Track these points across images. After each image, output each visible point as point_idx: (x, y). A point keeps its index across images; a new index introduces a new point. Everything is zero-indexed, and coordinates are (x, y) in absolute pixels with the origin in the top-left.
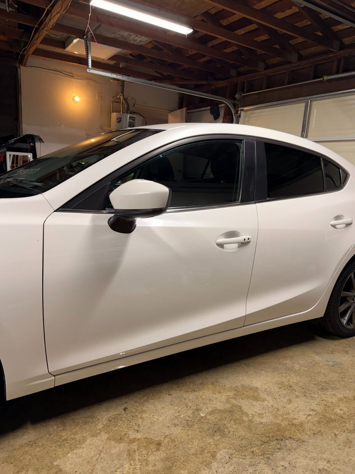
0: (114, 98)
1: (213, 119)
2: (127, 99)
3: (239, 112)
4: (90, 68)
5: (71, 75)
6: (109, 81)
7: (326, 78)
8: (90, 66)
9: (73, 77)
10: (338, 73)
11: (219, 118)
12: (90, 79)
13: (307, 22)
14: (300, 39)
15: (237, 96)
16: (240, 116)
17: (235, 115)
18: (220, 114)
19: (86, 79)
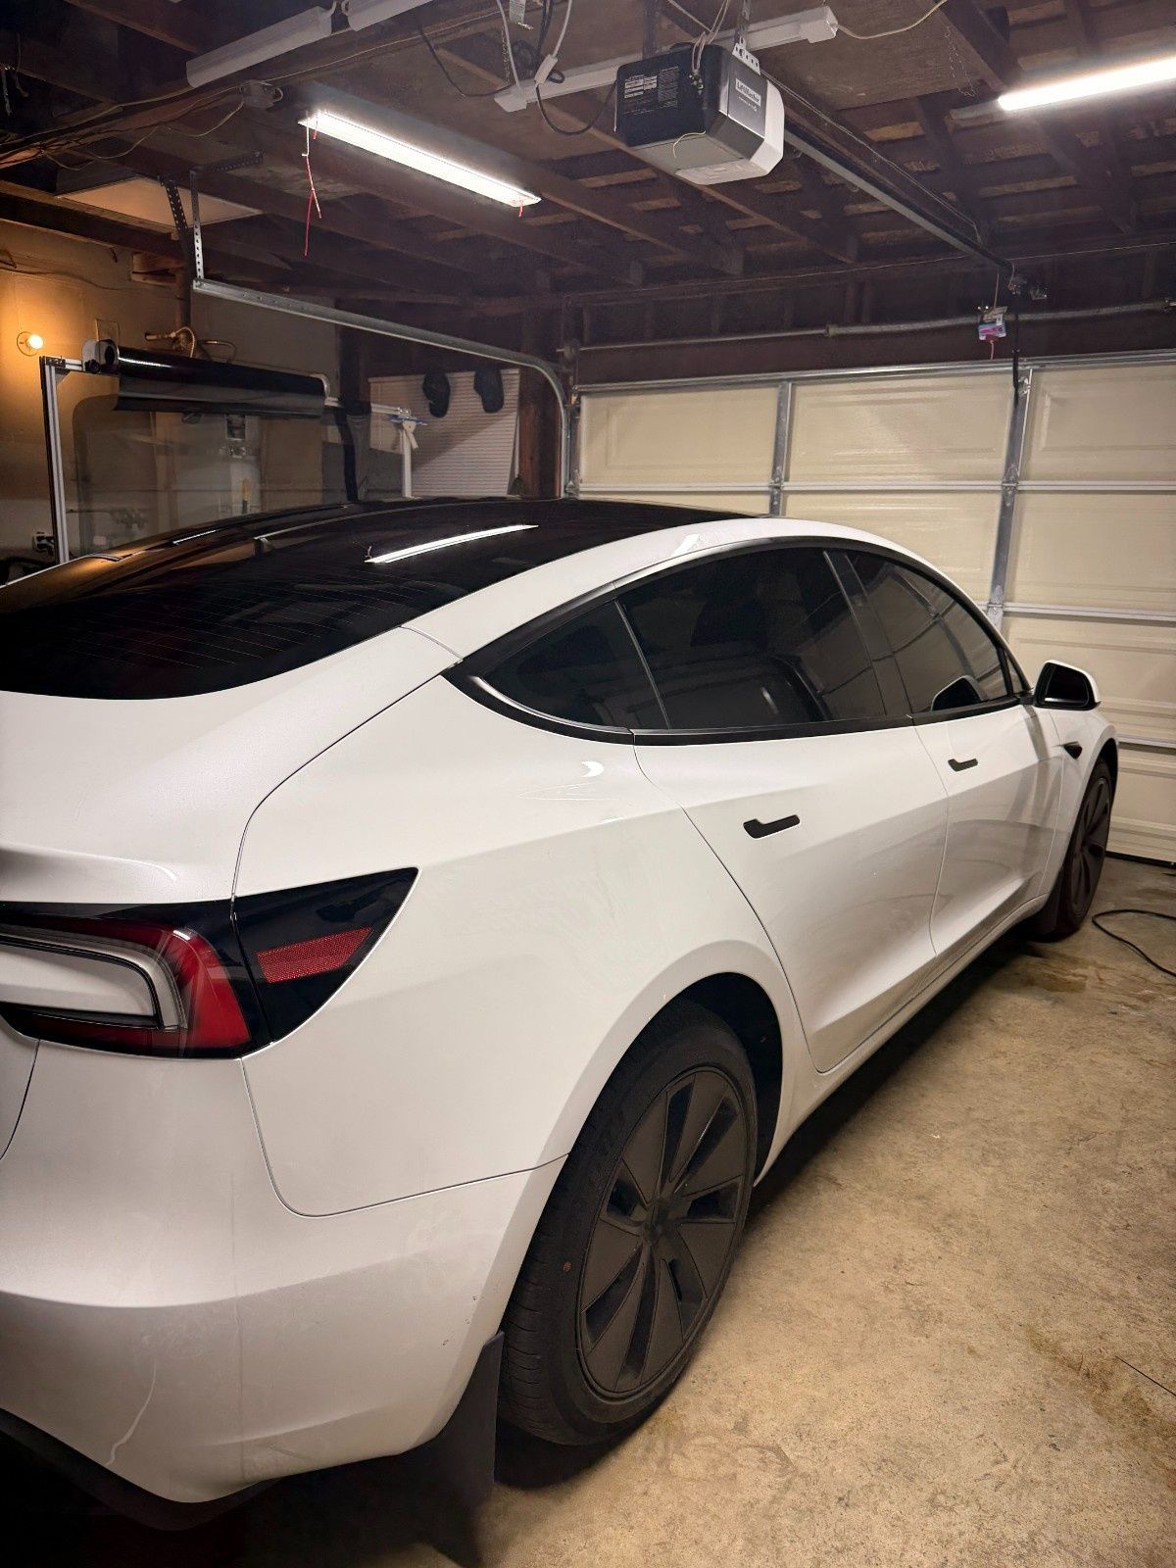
0: (149, 337)
1: (482, 410)
2: (205, 342)
3: (574, 398)
4: (199, 279)
5: (7, 259)
6: (130, 280)
7: (834, 330)
8: (200, 274)
9: (14, 265)
10: (858, 322)
11: (502, 410)
12: (65, 273)
13: (788, 184)
14: (757, 219)
15: (566, 351)
16: (579, 410)
17: (565, 408)
18: (506, 398)
19: (53, 273)
